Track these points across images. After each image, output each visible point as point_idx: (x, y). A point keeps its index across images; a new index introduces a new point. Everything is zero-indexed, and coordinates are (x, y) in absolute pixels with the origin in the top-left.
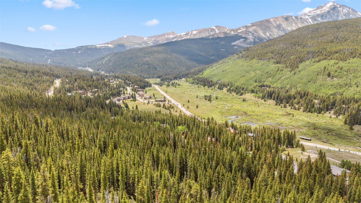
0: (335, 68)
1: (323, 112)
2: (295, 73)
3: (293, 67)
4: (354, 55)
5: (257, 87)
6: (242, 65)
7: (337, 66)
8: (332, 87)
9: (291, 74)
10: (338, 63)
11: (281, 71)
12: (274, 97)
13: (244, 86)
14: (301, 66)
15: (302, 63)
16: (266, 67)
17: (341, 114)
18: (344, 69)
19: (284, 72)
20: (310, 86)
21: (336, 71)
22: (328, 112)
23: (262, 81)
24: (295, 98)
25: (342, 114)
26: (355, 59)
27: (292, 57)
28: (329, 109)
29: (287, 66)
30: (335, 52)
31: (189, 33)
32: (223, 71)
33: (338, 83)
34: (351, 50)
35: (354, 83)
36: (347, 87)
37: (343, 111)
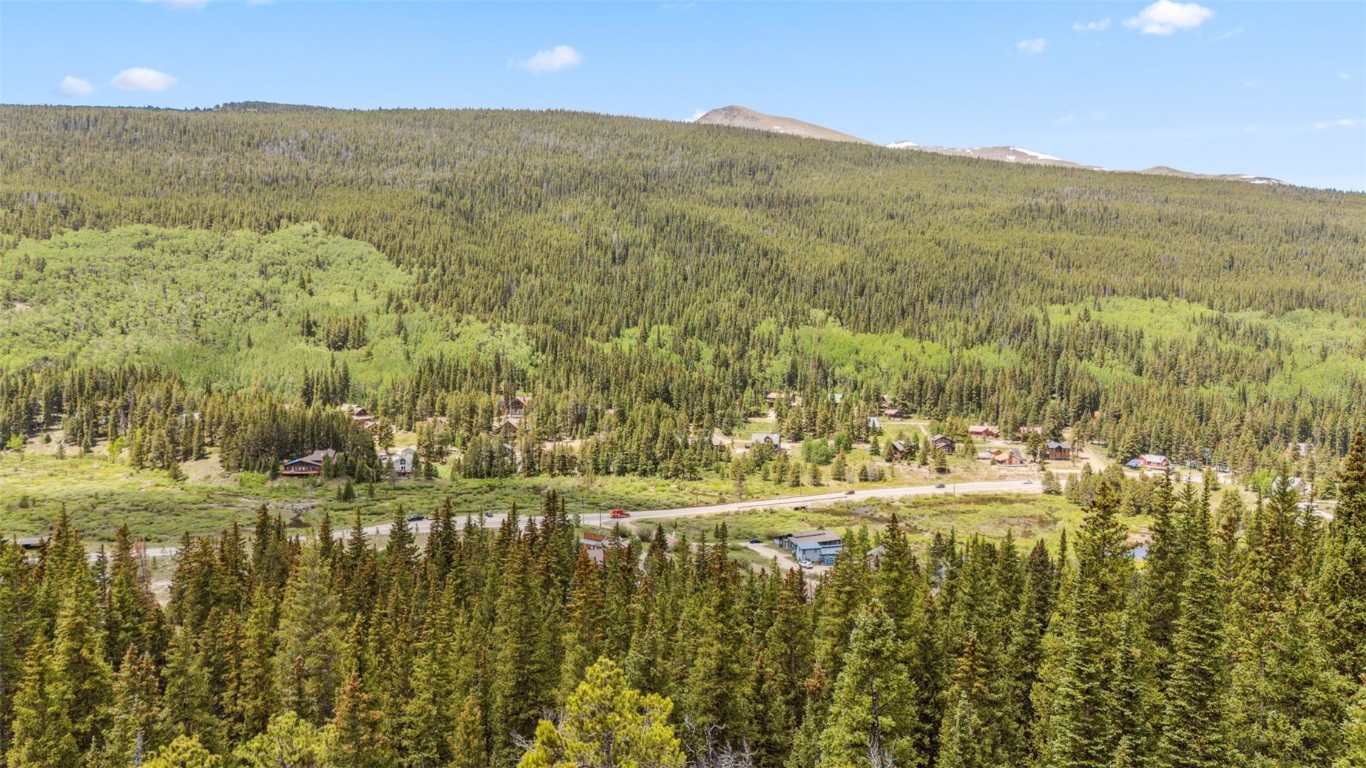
1: (15, 441)
4: (75, 216)
8: (20, 338)
10: (15, 245)
17: (101, 436)
18: (51, 265)
21: (19, 276)
22: (38, 440)
25: (105, 435)
26: (84, 232)
28: (39, 424)
33: (39, 324)
34: (57, 197)
35: (108, 318)
36: (82, 336)
37: (111, 422)
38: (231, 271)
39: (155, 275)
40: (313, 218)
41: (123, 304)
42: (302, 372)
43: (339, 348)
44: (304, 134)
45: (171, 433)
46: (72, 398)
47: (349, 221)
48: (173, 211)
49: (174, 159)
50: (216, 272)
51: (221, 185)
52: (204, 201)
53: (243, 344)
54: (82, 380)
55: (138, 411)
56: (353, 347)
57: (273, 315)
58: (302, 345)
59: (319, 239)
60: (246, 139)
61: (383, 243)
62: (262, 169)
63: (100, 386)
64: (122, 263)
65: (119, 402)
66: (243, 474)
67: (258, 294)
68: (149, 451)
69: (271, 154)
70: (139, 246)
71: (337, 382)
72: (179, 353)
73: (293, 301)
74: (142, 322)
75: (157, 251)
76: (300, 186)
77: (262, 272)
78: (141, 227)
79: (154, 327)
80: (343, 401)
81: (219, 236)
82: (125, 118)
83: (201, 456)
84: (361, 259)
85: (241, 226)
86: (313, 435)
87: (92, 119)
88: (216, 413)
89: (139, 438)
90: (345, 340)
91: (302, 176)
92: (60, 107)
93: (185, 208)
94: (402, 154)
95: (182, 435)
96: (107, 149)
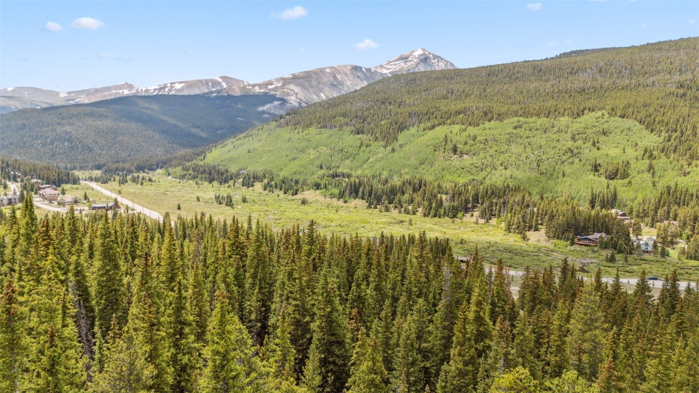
0: (463, 137)
1: (460, 215)
2: (393, 150)
3: (389, 137)
5: (325, 178)
6: (289, 140)
7: (466, 134)
8: (464, 170)
9: (387, 152)
10: (465, 130)
11: (367, 147)
12: (363, 193)
13: (298, 177)
14: (402, 137)
15: (403, 133)
16: (338, 140)
17: (493, 215)
18: (478, 138)
19: (372, 148)
20: (424, 171)
21: (466, 143)
22: (468, 215)
23: (333, 166)
24: (403, 193)
25: (495, 215)
26: (493, 122)
27: (382, 123)
28: (469, 208)
29: (376, 138)
30: (456, 112)
31: (167, 87)
32: (249, 152)
33: (472, 165)
34: (483, 108)
35: (500, 162)
36: (489, 170)
37: (498, 210)
38: (557, 138)
39: (521, 141)
40: (602, 109)
41: (506, 155)
42: (590, 190)
43: (612, 179)
44: (602, 64)
45: (523, 217)
46: (483, 197)
47: (623, 108)
48: (532, 109)
49: (534, 85)
50: (549, 139)
51: (555, 95)
52: (547, 104)
53: (560, 175)
54: (487, 190)
55: (509, 205)
56: (620, 178)
57: (577, 160)
58: (591, 177)
59: (605, 120)
60: (569, 71)
61: (643, 120)
62: (577, 85)
63: (494, 192)
64: (507, 136)
65: (502, 200)
66: (556, 241)
67: (570, 149)
68: (513, 225)
69: (582, 77)
70: (515, 128)
71: (609, 197)
72: (529, 179)
73: (589, 153)
74: (514, 164)
75: (523, 129)
76: (597, 92)
77: (572, 138)
78: (516, 119)
79: (519, 166)
80: (612, 207)
81: (552, 121)
82: (514, 68)
83: (537, 230)
84: (629, 129)
85: (563, 115)
86: (594, 225)
87: (500, 70)
88: (545, 209)
89: (509, 218)
90: (616, 174)
91: (599, 86)
92: (487, 67)
93: (537, 108)
94: (660, 68)
95: (528, 218)
96: (505, 84)
